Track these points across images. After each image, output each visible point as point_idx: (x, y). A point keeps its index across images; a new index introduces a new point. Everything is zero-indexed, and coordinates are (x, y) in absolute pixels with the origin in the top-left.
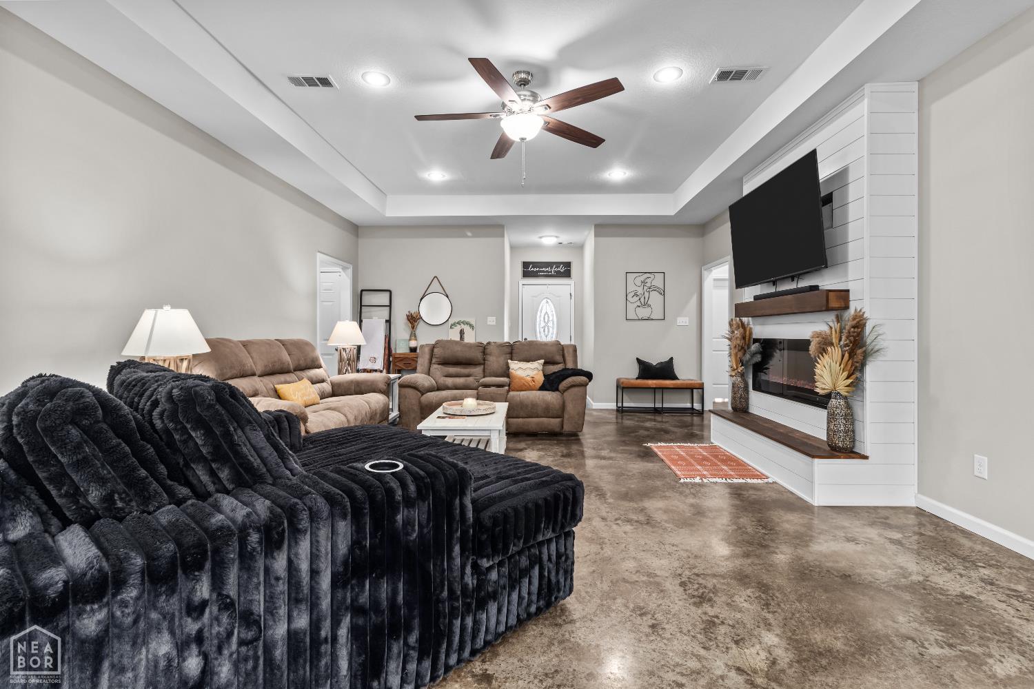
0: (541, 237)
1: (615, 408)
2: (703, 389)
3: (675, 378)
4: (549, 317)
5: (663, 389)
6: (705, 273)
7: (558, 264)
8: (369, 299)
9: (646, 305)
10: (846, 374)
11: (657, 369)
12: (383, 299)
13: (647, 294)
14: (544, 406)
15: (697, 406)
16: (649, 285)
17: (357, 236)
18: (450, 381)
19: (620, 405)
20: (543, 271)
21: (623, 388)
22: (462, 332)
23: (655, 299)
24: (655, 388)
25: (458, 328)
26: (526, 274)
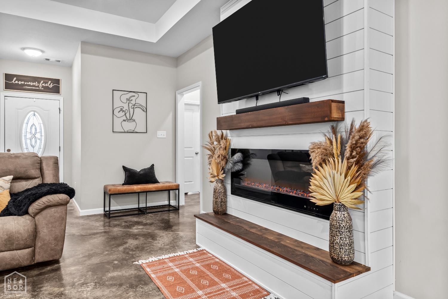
1: (102, 212)
2: (179, 190)
3: (156, 181)
4: (36, 129)
5: (146, 192)
6: (178, 96)
7: (46, 80)
9: (131, 119)
10: (353, 186)
11: (141, 175)
13: (131, 110)
15: (173, 203)
16: (133, 102)
19: (107, 209)
20: (29, 85)
21: (110, 195)
23: (139, 114)
24: (139, 193)
26: (9, 86)
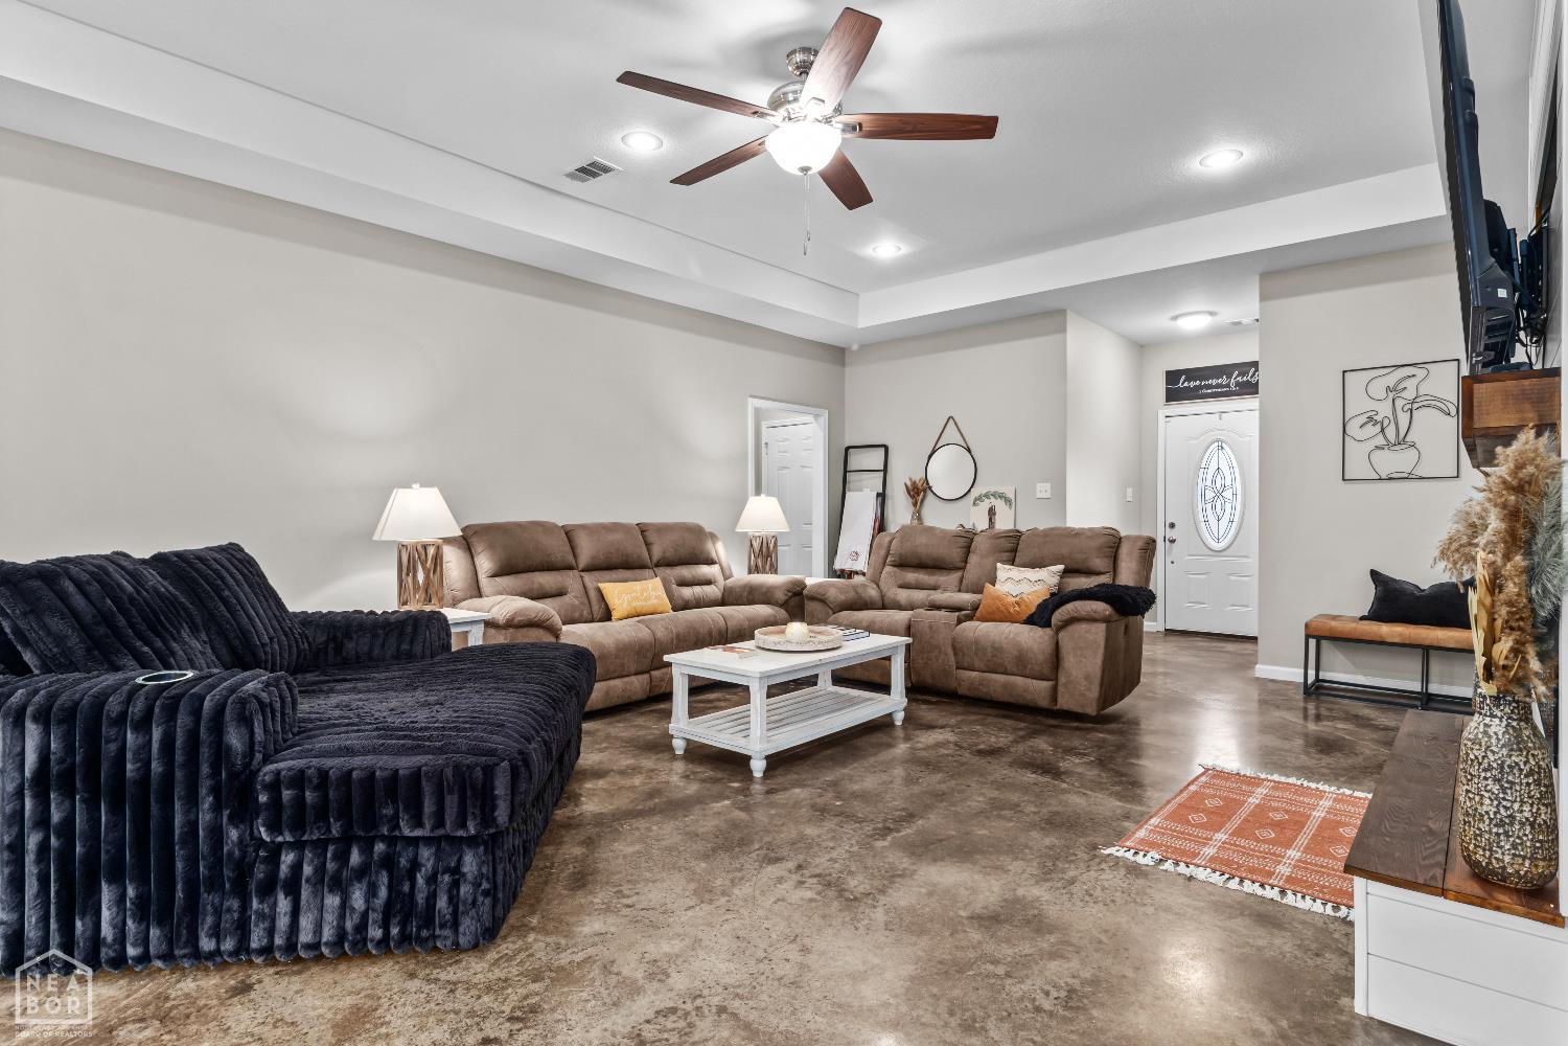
0: (1175, 318)
3: (1462, 623)
4: (1224, 479)
5: (1429, 649)
7: (1244, 367)
8: (858, 460)
9: (1401, 443)
12: (874, 459)
13: (1404, 418)
14: (1015, 653)
16: (1410, 394)
17: (843, 364)
18: (903, 595)
20: (1210, 386)
21: (1315, 639)
22: (992, 512)
25: (985, 505)
26: (1173, 395)
